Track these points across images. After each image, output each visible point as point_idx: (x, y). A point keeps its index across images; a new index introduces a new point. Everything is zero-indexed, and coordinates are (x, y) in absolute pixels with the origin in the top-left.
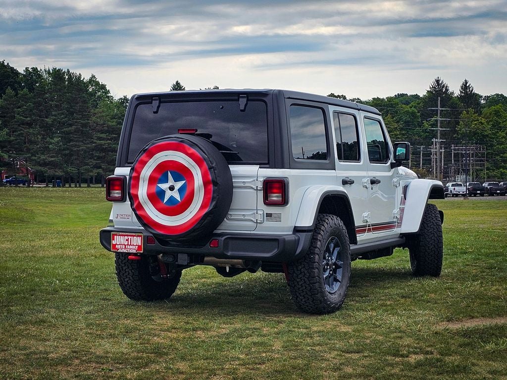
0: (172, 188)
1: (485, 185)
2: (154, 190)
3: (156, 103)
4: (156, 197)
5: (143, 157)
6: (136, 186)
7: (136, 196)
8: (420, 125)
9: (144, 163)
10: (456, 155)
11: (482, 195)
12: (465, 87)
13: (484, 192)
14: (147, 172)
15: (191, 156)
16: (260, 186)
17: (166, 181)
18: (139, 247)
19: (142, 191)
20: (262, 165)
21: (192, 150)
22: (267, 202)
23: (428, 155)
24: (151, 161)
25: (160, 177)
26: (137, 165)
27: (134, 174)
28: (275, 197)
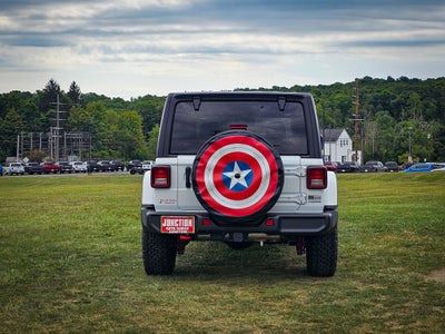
0: (238, 176)
1: (100, 163)
2: (220, 178)
3: (197, 102)
4: (222, 185)
5: (209, 149)
6: (202, 174)
7: (203, 184)
8: (39, 116)
9: (210, 155)
10: (68, 140)
11: (97, 171)
12: (74, 86)
13: (99, 169)
14: (213, 162)
15: (259, 148)
16: (304, 173)
17: (232, 170)
18: (191, 229)
19: (209, 179)
20: (302, 156)
21: (260, 143)
22: (309, 186)
23: (45, 140)
24: (217, 152)
25: (225, 166)
26: (203, 156)
27: (200, 164)
28: (316, 182)
